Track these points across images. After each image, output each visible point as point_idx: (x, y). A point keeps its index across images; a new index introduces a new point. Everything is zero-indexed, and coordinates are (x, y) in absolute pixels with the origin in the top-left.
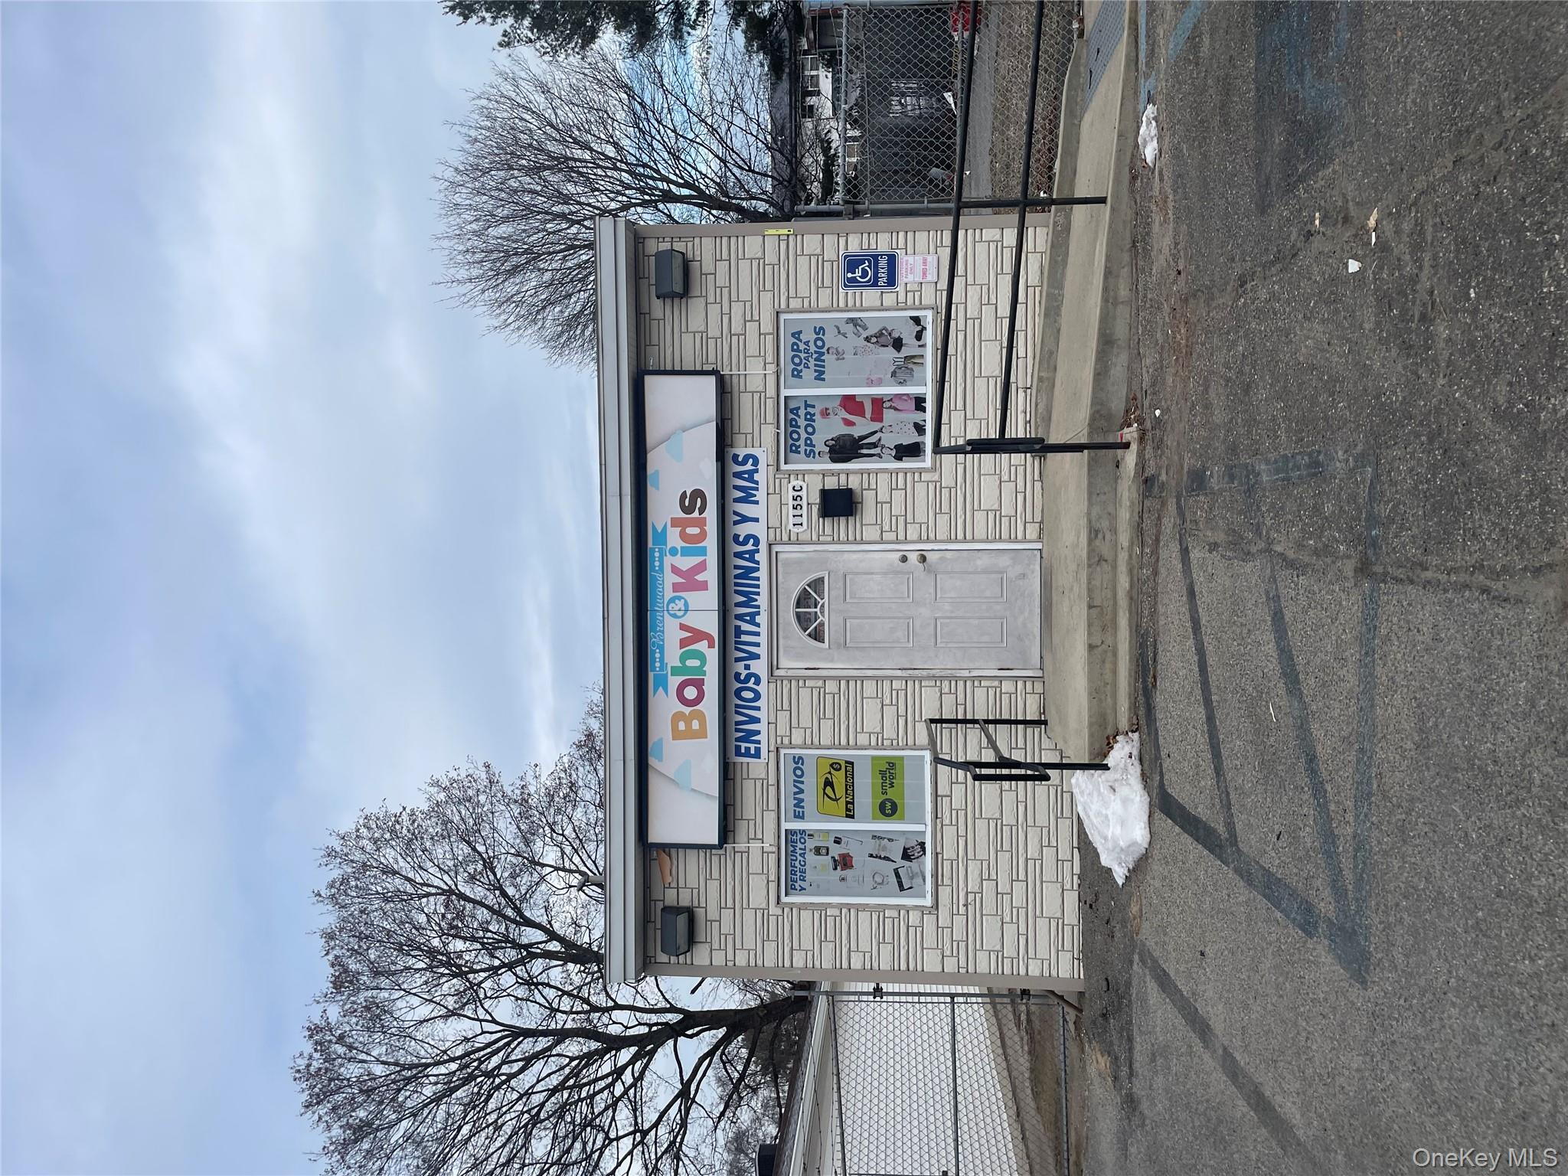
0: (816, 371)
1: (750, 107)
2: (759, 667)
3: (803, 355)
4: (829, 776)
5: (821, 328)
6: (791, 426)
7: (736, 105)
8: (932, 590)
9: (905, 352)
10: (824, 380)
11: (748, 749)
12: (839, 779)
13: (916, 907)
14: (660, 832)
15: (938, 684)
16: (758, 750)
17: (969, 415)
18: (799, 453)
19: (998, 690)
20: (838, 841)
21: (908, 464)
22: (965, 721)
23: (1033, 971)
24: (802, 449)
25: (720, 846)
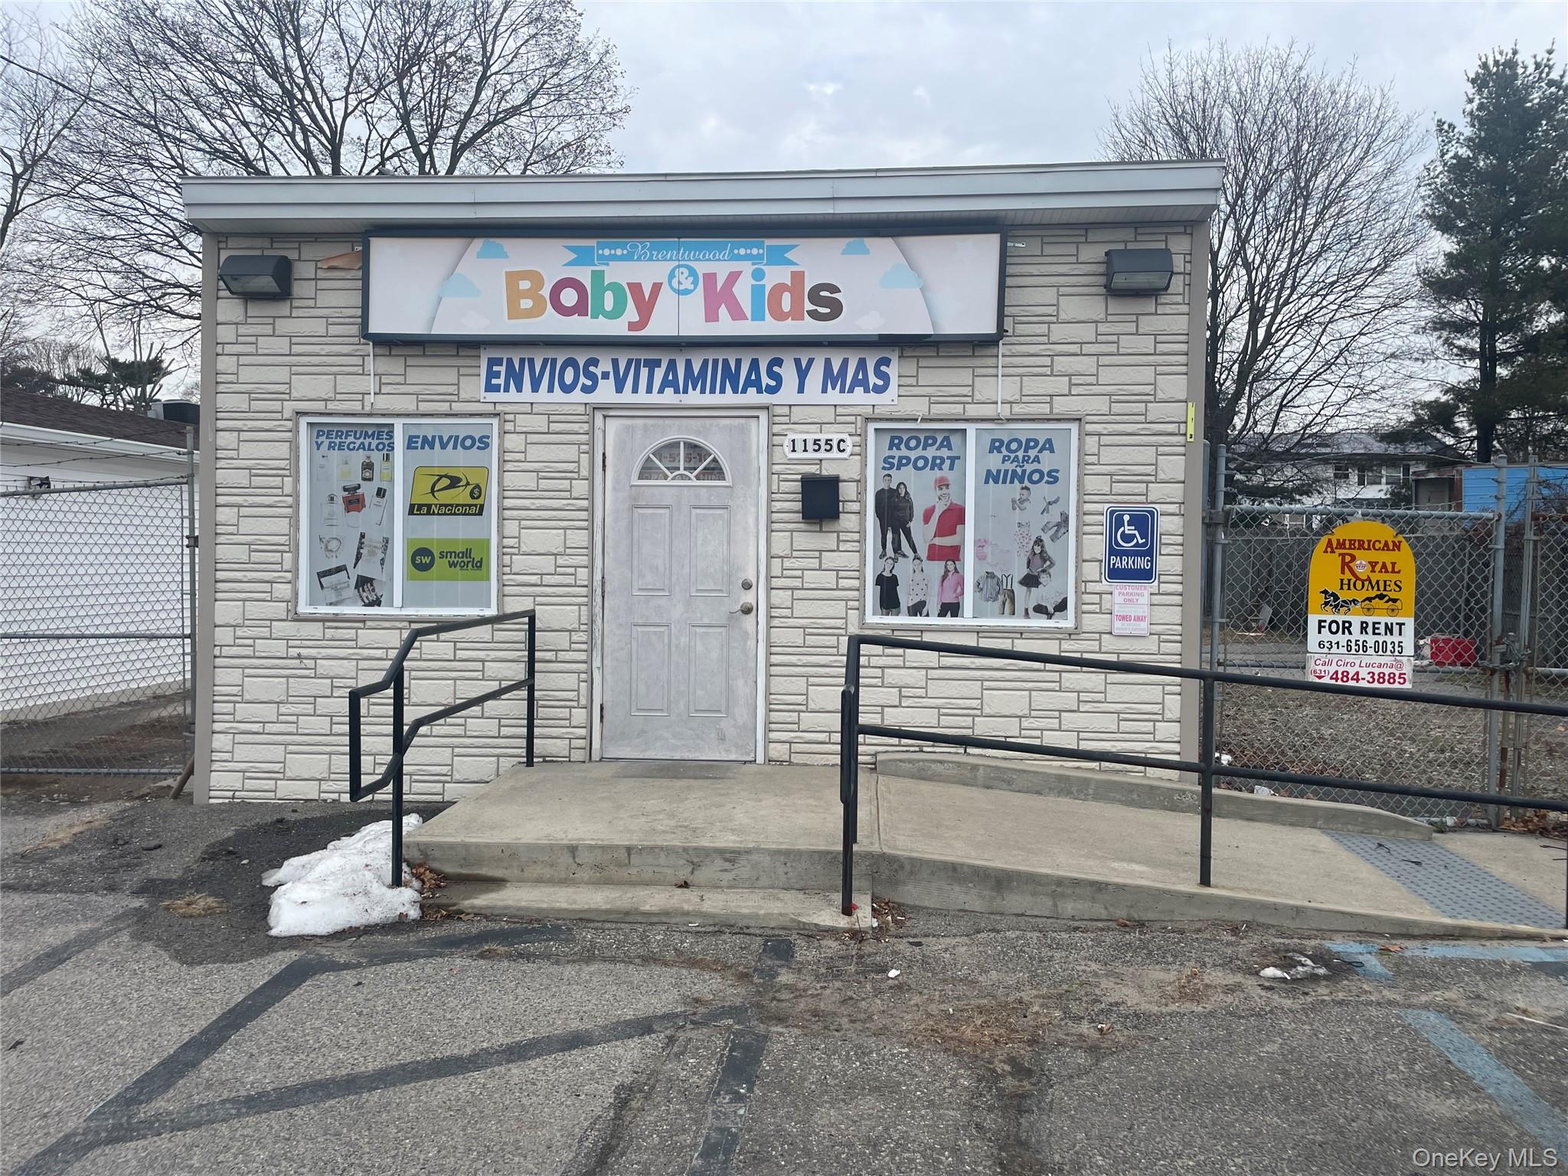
0: (999, 471)
1: (1354, 406)
2: (605, 392)
3: (1020, 454)
4: (463, 483)
5: (1056, 479)
6: (927, 439)
7: (1358, 391)
8: (706, 621)
9: (1020, 591)
10: (987, 482)
11: (497, 375)
12: (461, 496)
13: (296, 594)
14: (384, 252)
15: (583, 627)
16: (497, 388)
17: (932, 673)
18: (890, 448)
19: (575, 704)
20: (381, 493)
21: (871, 592)
22: (531, 661)
23: (217, 740)
24: (895, 452)
25: (366, 335)
